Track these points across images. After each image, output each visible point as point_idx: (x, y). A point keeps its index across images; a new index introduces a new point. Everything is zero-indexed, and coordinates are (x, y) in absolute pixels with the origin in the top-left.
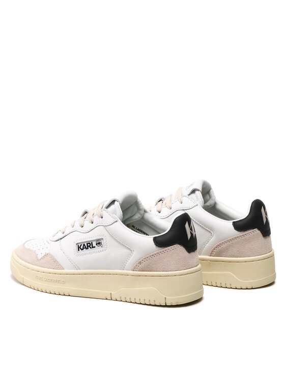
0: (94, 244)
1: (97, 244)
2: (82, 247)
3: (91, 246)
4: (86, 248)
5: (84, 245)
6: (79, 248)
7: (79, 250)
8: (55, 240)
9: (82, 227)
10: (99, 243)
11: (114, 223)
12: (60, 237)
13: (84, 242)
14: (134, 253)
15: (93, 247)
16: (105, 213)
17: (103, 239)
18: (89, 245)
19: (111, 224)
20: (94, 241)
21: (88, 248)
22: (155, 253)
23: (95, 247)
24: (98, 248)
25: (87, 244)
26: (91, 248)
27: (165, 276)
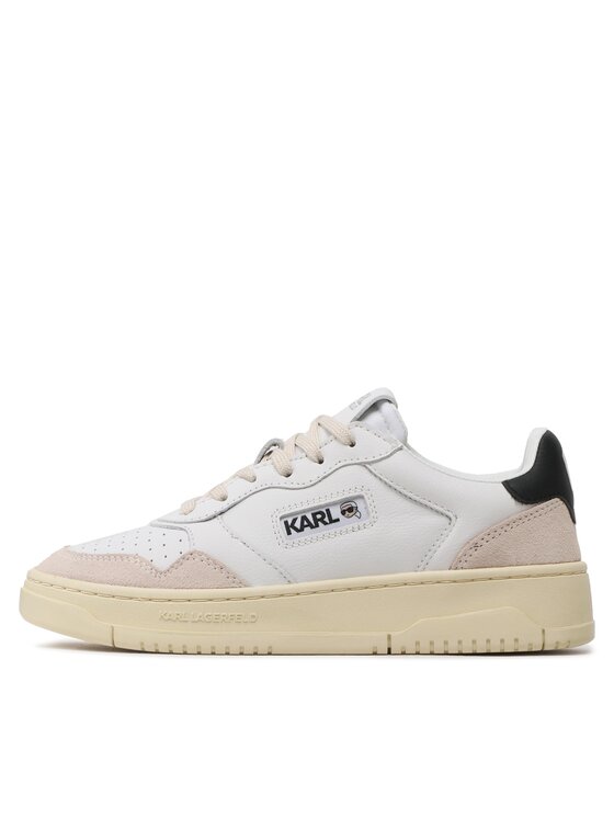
0: (336, 512)
1: (343, 513)
2: (298, 525)
3: (326, 519)
4: (310, 525)
5: (304, 518)
6: (289, 528)
7: (289, 533)
8: (204, 518)
9: (288, 475)
10: (350, 510)
11: (394, 452)
12: (219, 510)
13: (304, 511)
14: (458, 524)
15: (332, 521)
16: (359, 432)
17: (361, 497)
18: (319, 516)
19: (388, 457)
20: (334, 504)
21: (317, 526)
22: (514, 517)
23: (338, 520)
24: (346, 523)
25: (314, 515)
26: (325, 524)
27: (539, 576)
